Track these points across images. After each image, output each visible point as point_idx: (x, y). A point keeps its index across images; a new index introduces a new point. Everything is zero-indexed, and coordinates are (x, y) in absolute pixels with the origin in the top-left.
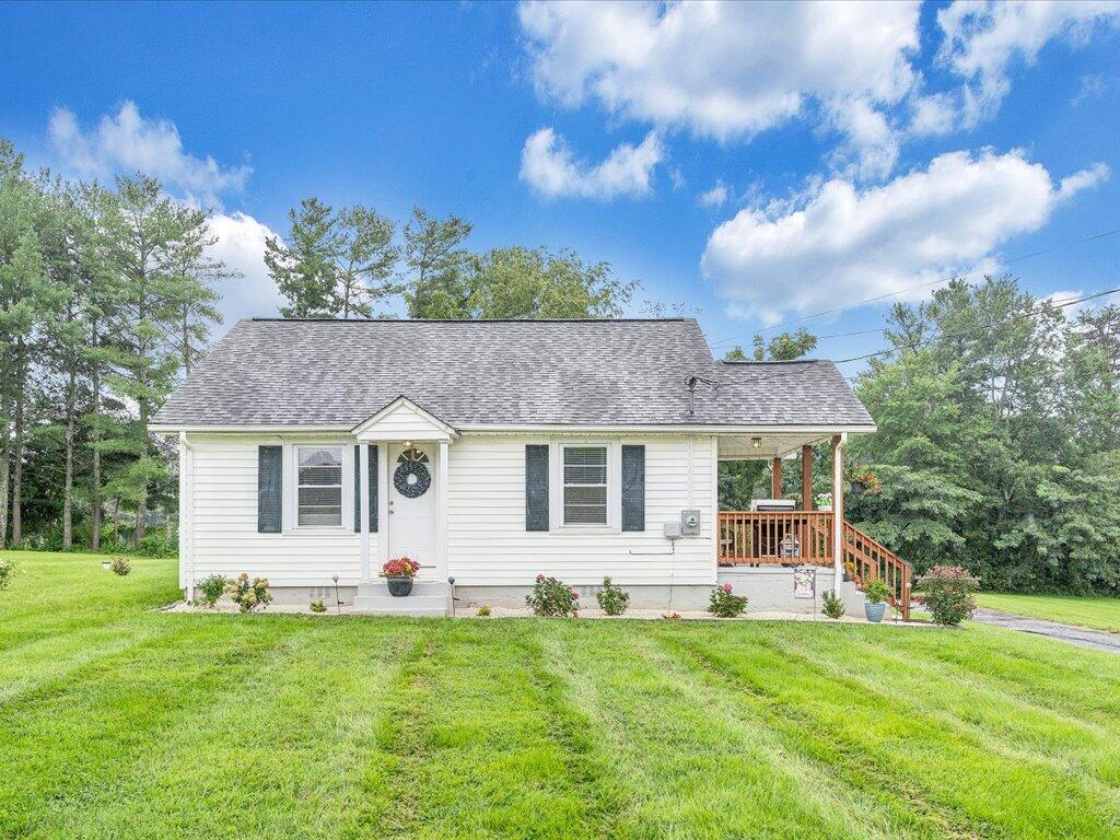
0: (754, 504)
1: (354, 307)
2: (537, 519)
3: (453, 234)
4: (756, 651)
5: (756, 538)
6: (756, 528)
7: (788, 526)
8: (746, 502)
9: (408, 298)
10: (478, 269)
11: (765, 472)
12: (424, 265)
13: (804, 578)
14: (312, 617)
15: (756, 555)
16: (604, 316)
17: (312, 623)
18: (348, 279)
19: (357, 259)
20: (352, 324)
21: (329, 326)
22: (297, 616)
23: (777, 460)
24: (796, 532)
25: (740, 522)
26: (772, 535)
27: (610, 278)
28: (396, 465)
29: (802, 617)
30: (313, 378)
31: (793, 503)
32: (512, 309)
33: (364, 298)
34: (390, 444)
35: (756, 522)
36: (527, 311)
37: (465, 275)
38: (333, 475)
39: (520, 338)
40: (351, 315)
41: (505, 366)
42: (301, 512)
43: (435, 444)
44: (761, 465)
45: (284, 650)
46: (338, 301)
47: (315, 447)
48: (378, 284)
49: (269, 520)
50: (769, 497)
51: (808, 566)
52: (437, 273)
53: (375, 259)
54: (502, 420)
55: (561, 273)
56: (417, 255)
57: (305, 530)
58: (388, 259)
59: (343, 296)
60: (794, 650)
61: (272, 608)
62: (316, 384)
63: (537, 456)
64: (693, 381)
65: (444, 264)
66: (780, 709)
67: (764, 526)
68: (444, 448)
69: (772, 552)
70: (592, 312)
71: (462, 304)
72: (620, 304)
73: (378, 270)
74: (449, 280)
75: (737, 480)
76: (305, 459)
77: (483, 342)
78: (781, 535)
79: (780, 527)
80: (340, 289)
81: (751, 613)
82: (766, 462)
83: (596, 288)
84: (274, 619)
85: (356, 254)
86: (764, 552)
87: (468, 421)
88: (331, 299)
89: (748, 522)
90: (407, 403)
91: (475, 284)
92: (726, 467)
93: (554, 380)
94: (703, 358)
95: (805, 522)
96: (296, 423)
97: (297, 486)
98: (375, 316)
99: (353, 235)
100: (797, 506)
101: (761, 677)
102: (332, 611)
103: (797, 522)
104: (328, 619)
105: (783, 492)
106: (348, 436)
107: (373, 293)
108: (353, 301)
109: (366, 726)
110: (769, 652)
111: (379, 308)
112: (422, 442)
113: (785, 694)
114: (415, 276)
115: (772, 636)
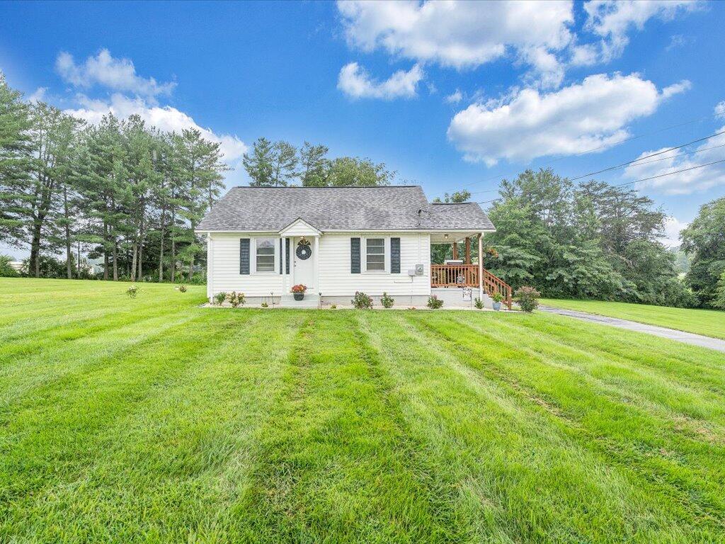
0: (446, 262)
1: (280, 182)
2: (356, 268)
3: (320, 152)
4: (447, 322)
5: (447, 276)
6: (447, 272)
7: (460, 271)
8: (442, 261)
9: (302, 178)
10: (331, 166)
11: (450, 249)
12: (309, 165)
13: (467, 292)
14: (262, 309)
15: (447, 283)
16: (383, 185)
17: (262, 311)
18: (277, 170)
19: (281, 163)
20: (279, 189)
21: (269, 189)
22: (256, 309)
23: (455, 244)
24: (463, 273)
25: (440, 269)
26: (454, 274)
27: (385, 170)
28: (297, 246)
29: (466, 309)
30: (263, 211)
31: (462, 261)
32: (345, 182)
33: (284, 178)
34: (295, 238)
35: (447, 269)
36: (351, 183)
37: (326, 168)
38: (271, 250)
39: (348, 195)
40: (278, 185)
41: (342, 205)
42: (258, 265)
43: (313, 238)
44: (448, 246)
45: (250, 323)
46: (273, 180)
47: (263, 239)
48: (290, 173)
49: (245, 269)
50: (452, 259)
51: (468, 287)
52: (314, 168)
53: (288, 162)
54: (341, 227)
55: (365, 167)
56: (306, 161)
57: (259, 273)
58: (294, 162)
59: (275, 178)
60: (464, 322)
61: (245, 306)
62: (264, 214)
63: (355, 243)
64: (420, 211)
65: (316, 164)
66: (458, 347)
67: (450, 271)
68: (317, 239)
69: (454, 282)
70: (378, 184)
71: (324, 180)
72: (389, 180)
73: (290, 166)
74: (319, 170)
75: (439, 252)
76: (260, 244)
77: (333, 196)
78: (457, 274)
79: (457, 271)
80: (274, 175)
81: (445, 307)
82: (450, 245)
83: (379, 174)
84: (246, 310)
85: (281, 160)
86: (450, 282)
87: (327, 228)
88: (270, 179)
89: (443, 269)
90: (301, 221)
91: (329, 173)
92: (434, 247)
93: (362, 211)
94: (424, 202)
95: (467, 269)
96: (255, 229)
97: (256, 255)
98: (288, 185)
99: (279, 153)
100: (464, 263)
101: (450, 333)
102: (270, 306)
103: (464, 269)
104: (269, 310)
105: (458, 257)
106: (277, 234)
107: (288, 176)
108: (279, 179)
109: (284, 354)
110: (453, 323)
111: (290, 182)
112: (308, 237)
113: (460, 340)
114: (305, 169)
115: (454, 317)
